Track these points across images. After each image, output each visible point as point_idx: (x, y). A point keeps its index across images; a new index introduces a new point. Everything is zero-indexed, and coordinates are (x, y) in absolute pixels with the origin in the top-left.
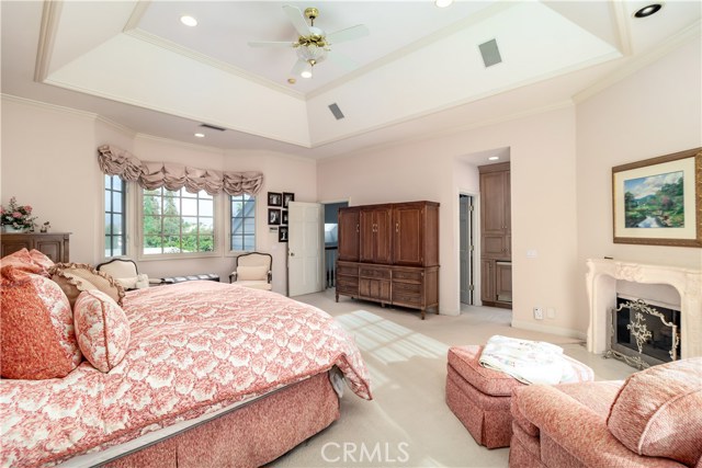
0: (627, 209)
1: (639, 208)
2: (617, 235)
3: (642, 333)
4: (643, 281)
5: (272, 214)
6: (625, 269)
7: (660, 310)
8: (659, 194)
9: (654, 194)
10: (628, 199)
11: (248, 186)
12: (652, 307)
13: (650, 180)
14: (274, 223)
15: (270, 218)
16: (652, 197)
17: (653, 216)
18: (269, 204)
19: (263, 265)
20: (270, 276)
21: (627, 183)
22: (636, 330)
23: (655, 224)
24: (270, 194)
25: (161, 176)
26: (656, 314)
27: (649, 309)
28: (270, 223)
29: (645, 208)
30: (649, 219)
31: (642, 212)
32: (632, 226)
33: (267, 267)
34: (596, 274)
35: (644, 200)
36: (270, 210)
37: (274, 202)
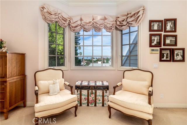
5: (153, 38)
11: (132, 19)
14: (155, 46)
15: (151, 41)
18: (150, 30)
19: (145, 80)
20: (150, 94)
24: (151, 22)
25: (79, 22)
28: (151, 46)
33: (148, 83)
36: (151, 35)
37: (156, 28)
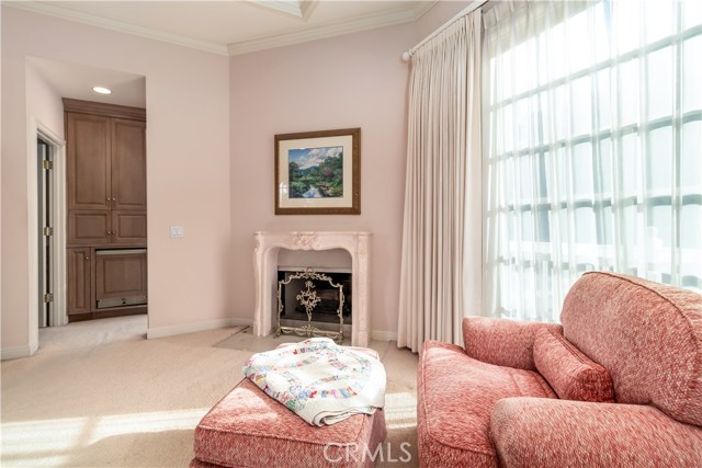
0: (291, 180)
1: (303, 178)
2: (281, 206)
3: (311, 300)
4: (320, 248)
6: (302, 238)
7: (327, 275)
8: (322, 165)
9: (318, 165)
10: (293, 168)
12: (321, 273)
13: (314, 152)
16: (316, 168)
17: (316, 187)
21: (291, 152)
22: (306, 298)
23: (318, 195)
26: (325, 278)
27: (318, 276)
29: (309, 178)
30: (313, 189)
31: (306, 182)
32: (296, 197)
34: (265, 250)
35: (307, 171)
